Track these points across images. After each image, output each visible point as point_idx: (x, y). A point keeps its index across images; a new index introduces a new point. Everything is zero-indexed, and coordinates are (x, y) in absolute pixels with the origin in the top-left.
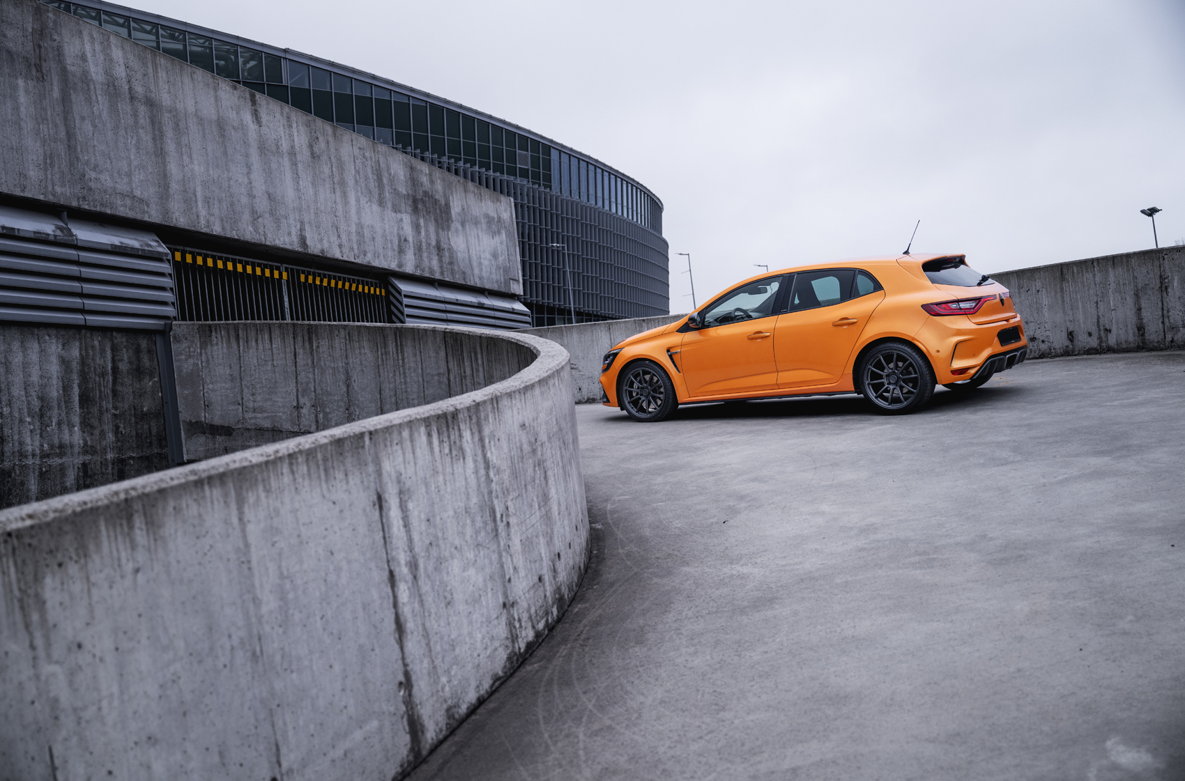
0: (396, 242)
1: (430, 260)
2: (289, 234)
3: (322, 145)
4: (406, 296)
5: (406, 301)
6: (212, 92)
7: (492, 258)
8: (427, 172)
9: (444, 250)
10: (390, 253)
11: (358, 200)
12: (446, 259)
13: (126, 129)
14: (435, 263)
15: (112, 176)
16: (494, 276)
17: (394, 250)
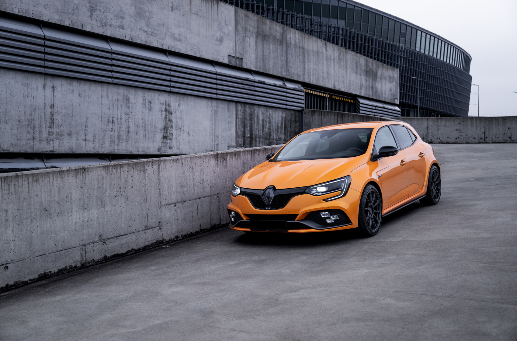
0: (360, 85)
1: (369, 91)
3: (342, 56)
4: (361, 104)
5: (361, 105)
7: (389, 91)
8: (371, 62)
9: (374, 88)
10: (357, 89)
12: (374, 91)
14: (371, 93)
16: (389, 97)
17: (359, 88)
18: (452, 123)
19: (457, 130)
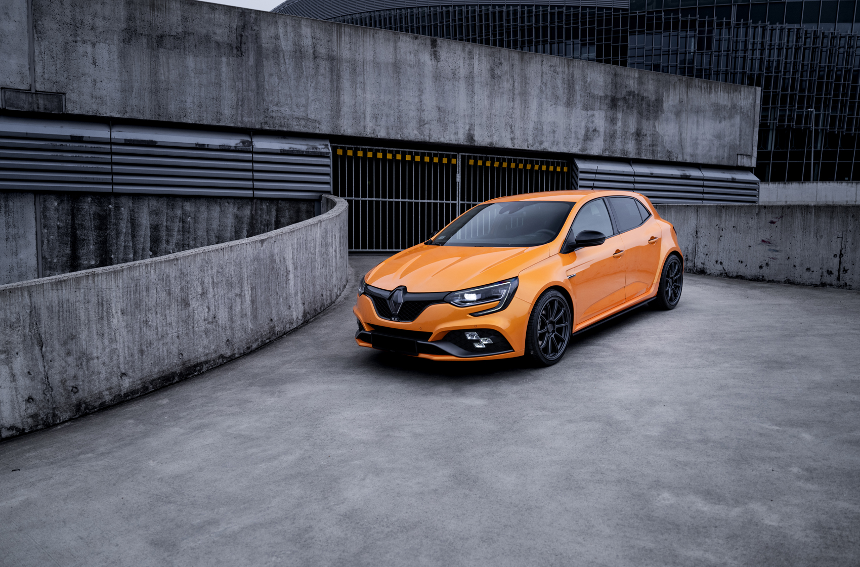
0: (583, 132)
2: (456, 133)
4: (581, 172)
5: (581, 176)
6: (392, 44)
11: (540, 105)
13: (307, 77)
15: (291, 108)
17: (580, 140)
18: (753, 223)
19: (763, 241)
